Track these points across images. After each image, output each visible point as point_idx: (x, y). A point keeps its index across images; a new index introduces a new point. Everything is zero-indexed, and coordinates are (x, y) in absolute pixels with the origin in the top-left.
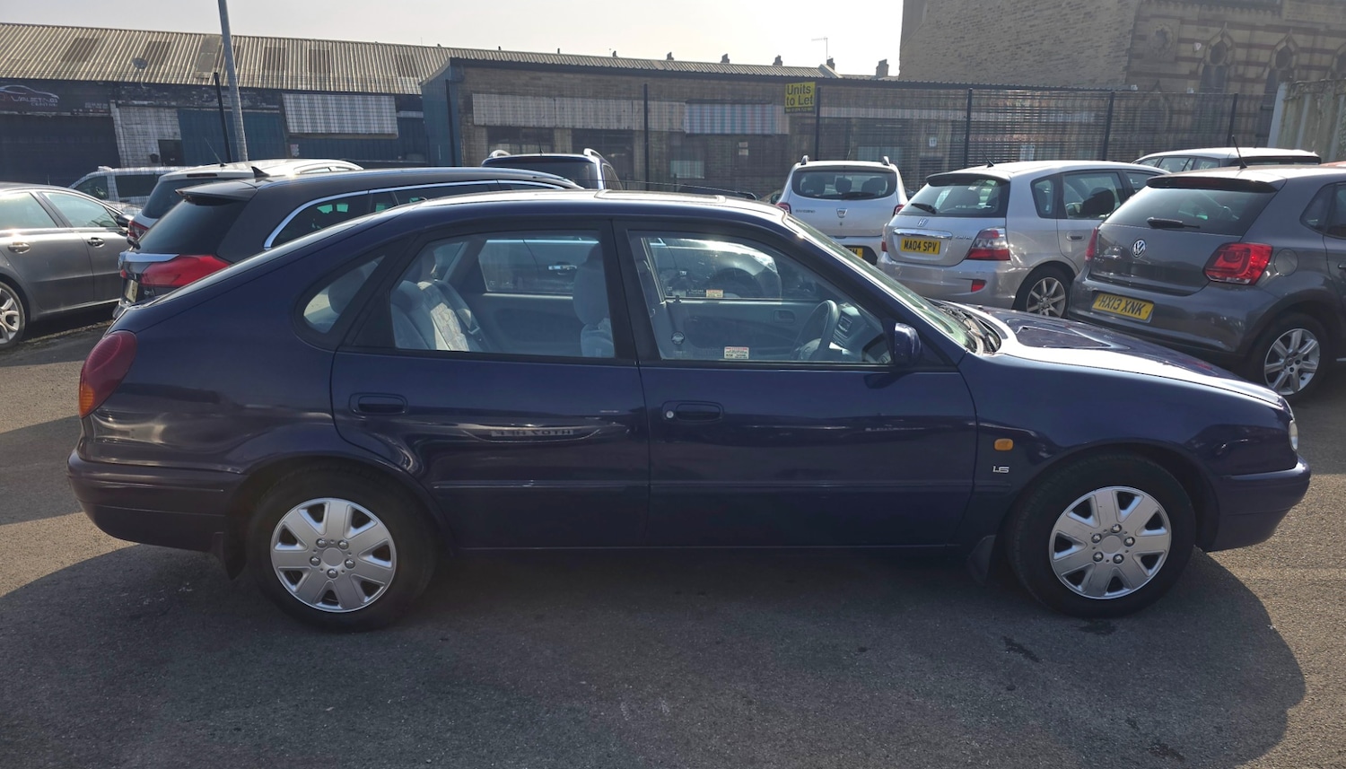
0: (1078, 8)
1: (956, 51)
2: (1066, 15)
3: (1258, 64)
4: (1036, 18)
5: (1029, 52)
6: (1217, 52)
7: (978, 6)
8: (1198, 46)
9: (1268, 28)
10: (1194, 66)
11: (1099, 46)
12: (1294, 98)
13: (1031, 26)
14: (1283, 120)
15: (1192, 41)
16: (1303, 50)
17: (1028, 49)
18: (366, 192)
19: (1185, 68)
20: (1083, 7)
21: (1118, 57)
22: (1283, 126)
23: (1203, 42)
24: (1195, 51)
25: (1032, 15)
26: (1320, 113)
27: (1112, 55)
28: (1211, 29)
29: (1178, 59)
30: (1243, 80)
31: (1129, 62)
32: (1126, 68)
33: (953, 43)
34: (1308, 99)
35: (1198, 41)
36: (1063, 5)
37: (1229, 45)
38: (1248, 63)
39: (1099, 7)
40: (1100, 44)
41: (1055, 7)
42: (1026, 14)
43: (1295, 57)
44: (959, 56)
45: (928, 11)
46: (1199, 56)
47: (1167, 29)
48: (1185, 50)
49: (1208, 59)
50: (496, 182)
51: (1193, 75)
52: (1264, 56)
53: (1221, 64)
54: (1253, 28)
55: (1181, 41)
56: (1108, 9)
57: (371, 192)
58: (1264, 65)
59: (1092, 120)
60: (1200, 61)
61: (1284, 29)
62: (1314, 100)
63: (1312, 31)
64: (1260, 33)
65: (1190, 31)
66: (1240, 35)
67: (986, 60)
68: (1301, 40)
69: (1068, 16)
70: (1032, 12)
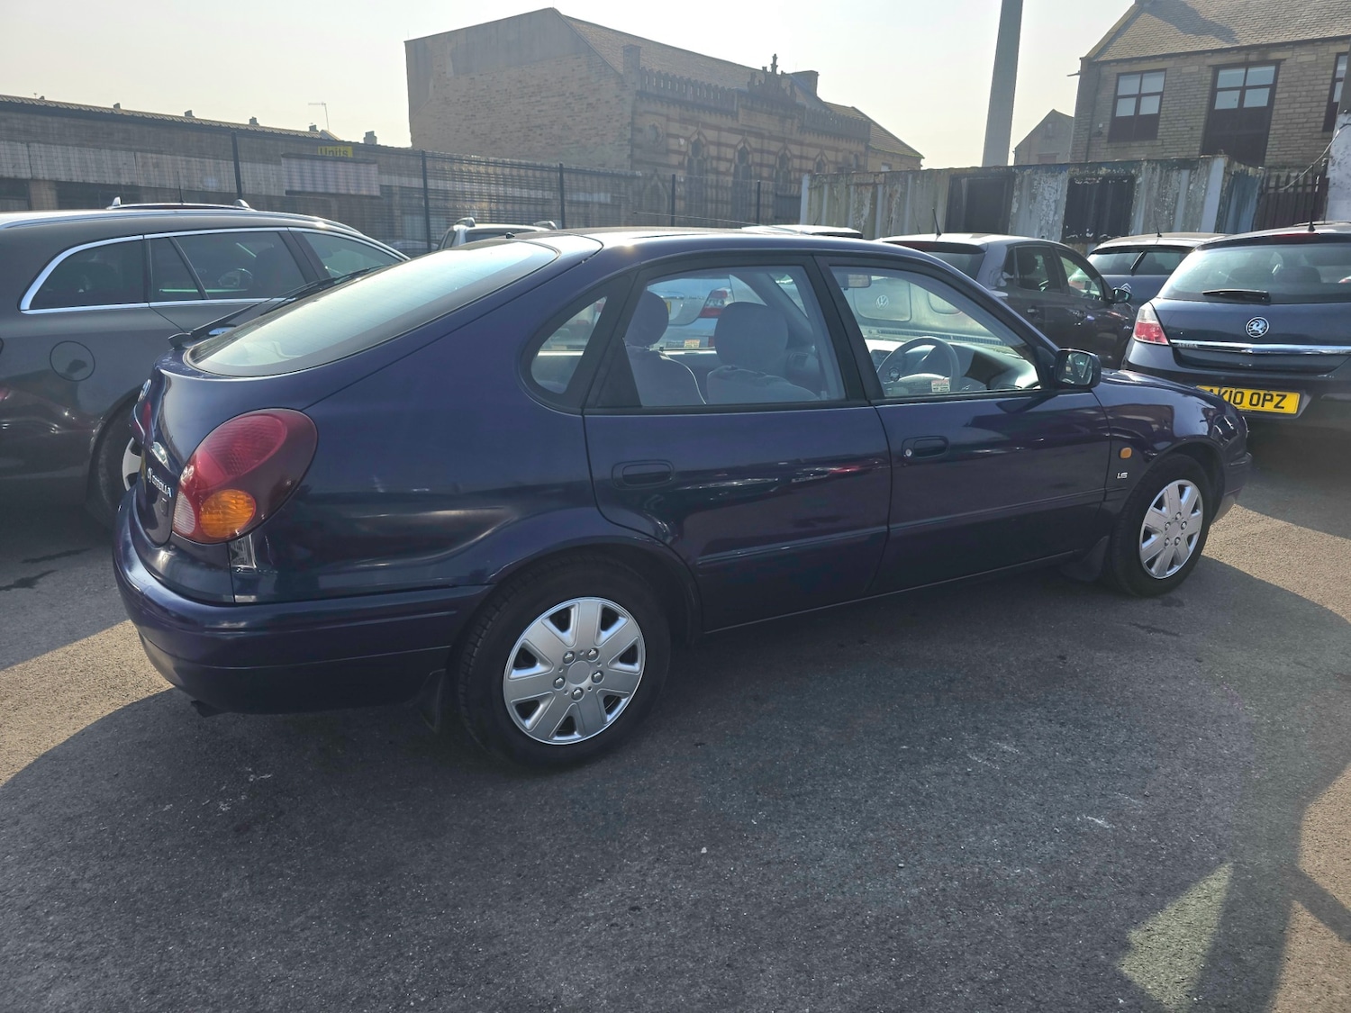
0: (581, 99)
1: (469, 128)
2: (570, 103)
3: (727, 160)
4: (543, 104)
5: (540, 135)
6: (697, 146)
7: (485, 87)
8: (682, 141)
9: (730, 130)
10: (681, 158)
11: (604, 135)
12: (816, 187)
13: (539, 111)
14: (810, 204)
15: (677, 137)
16: (756, 150)
17: (539, 132)
18: (141, 237)
19: (675, 159)
20: (586, 98)
21: (622, 145)
22: (810, 209)
23: (687, 139)
24: (680, 146)
25: (539, 101)
26: (837, 199)
27: (617, 143)
28: (690, 127)
29: (669, 152)
30: (717, 172)
31: (632, 151)
32: (631, 156)
33: (465, 120)
34: (826, 187)
35: (682, 137)
36: (567, 95)
37: (704, 141)
38: (719, 159)
39: (599, 100)
40: (604, 132)
41: (559, 96)
42: (533, 99)
43: (750, 156)
44: (473, 132)
45: (435, 87)
46: (684, 149)
47: (657, 124)
48: (673, 144)
49: (690, 153)
50: (286, 229)
51: (681, 166)
52: (729, 153)
53: (700, 158)
54: (718, 129)
55: (669, 135)
56: (607, 102)
57: (147, 236)
58: (730, 161)
59: (609, 200)
60: (684, 154)
61: (741, 132)
62: (831, 189)
63: (760, 135)
64: (724, 134)
65: (675, 128)
66: (711, 135)
67: (500, 139)
68: (754, 142)
69: (573, 105)
70: (539, 98)
